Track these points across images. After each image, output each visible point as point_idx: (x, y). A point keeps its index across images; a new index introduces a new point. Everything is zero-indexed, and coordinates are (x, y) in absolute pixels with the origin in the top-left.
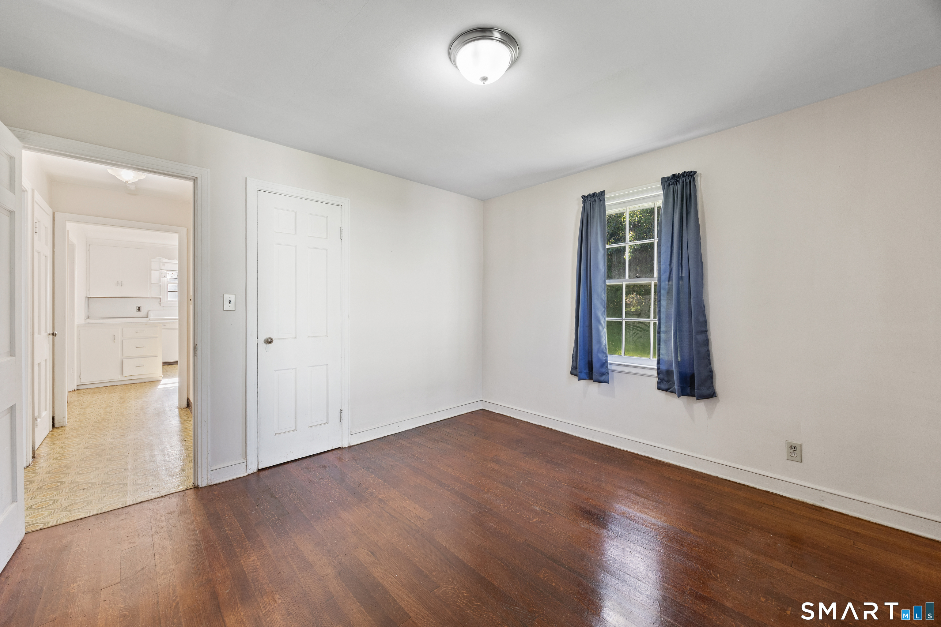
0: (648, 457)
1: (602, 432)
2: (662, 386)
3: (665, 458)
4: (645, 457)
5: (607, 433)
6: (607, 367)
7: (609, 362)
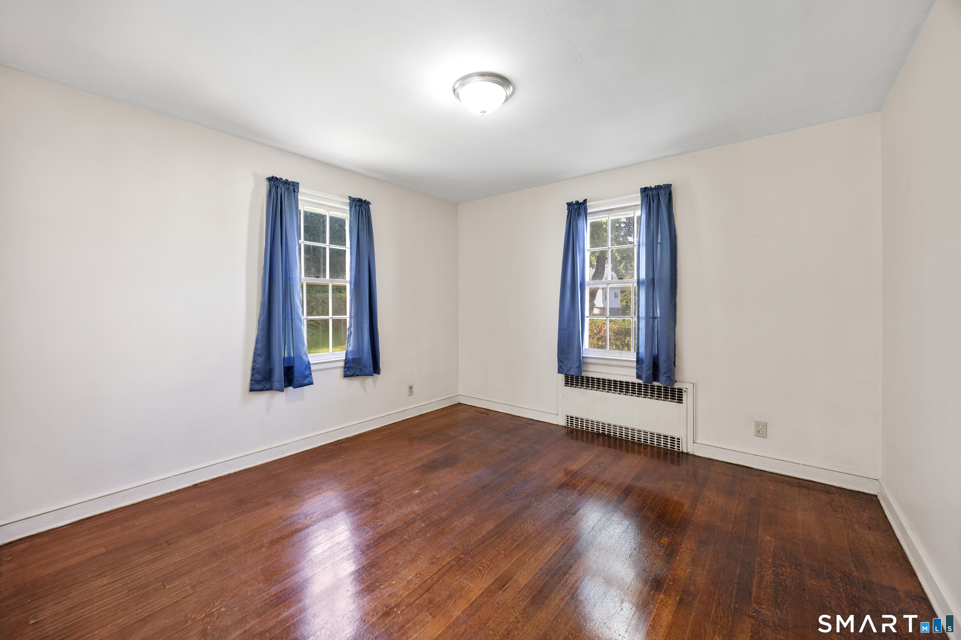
0: (338, 441)
1: (292, 441)
2: (348, 373)
3: (350, 434)
4: (336, 442)
5: (299, 439)
6: (310, 368)
7: (311, 362)
